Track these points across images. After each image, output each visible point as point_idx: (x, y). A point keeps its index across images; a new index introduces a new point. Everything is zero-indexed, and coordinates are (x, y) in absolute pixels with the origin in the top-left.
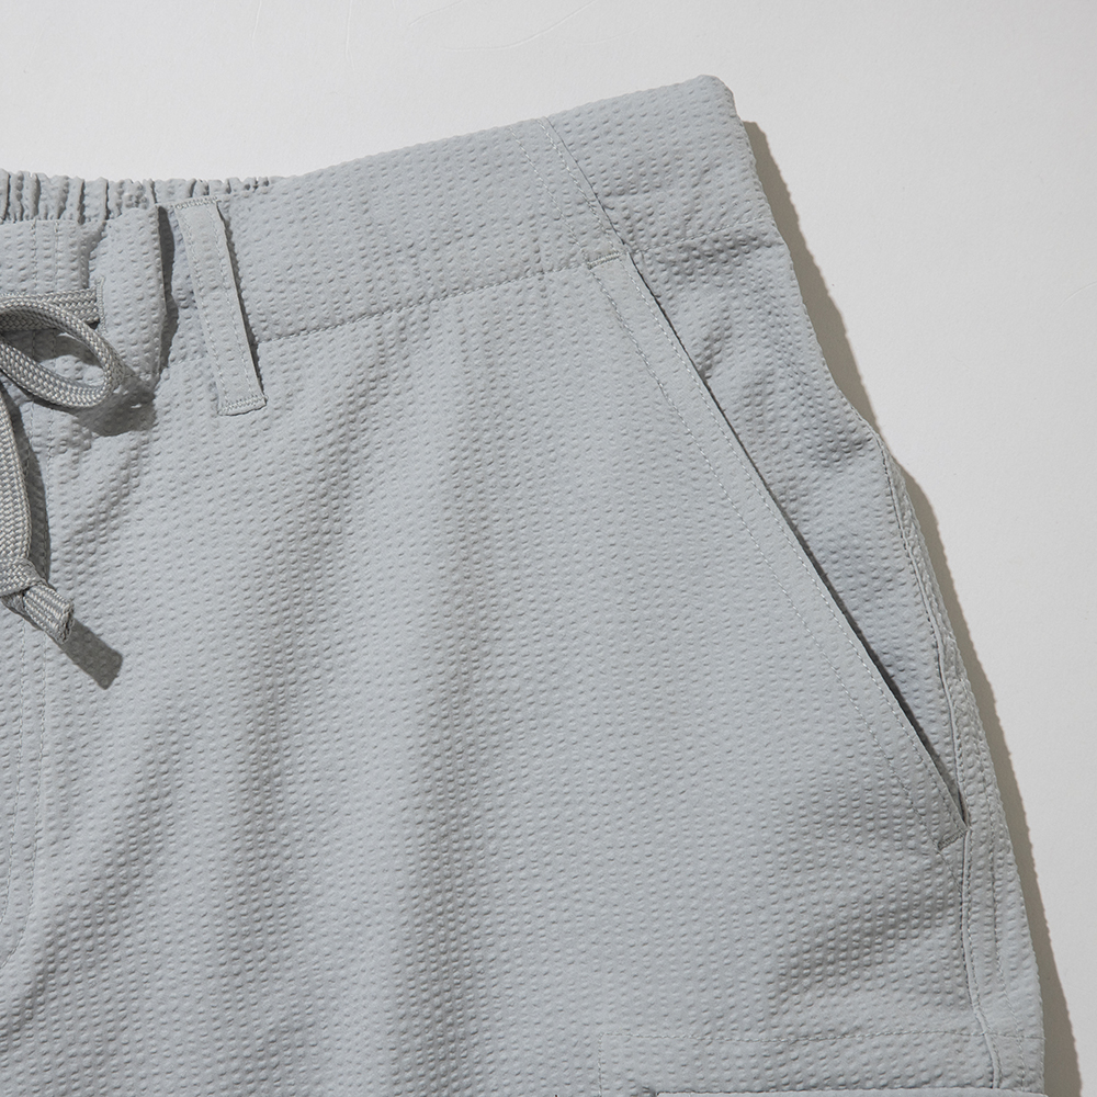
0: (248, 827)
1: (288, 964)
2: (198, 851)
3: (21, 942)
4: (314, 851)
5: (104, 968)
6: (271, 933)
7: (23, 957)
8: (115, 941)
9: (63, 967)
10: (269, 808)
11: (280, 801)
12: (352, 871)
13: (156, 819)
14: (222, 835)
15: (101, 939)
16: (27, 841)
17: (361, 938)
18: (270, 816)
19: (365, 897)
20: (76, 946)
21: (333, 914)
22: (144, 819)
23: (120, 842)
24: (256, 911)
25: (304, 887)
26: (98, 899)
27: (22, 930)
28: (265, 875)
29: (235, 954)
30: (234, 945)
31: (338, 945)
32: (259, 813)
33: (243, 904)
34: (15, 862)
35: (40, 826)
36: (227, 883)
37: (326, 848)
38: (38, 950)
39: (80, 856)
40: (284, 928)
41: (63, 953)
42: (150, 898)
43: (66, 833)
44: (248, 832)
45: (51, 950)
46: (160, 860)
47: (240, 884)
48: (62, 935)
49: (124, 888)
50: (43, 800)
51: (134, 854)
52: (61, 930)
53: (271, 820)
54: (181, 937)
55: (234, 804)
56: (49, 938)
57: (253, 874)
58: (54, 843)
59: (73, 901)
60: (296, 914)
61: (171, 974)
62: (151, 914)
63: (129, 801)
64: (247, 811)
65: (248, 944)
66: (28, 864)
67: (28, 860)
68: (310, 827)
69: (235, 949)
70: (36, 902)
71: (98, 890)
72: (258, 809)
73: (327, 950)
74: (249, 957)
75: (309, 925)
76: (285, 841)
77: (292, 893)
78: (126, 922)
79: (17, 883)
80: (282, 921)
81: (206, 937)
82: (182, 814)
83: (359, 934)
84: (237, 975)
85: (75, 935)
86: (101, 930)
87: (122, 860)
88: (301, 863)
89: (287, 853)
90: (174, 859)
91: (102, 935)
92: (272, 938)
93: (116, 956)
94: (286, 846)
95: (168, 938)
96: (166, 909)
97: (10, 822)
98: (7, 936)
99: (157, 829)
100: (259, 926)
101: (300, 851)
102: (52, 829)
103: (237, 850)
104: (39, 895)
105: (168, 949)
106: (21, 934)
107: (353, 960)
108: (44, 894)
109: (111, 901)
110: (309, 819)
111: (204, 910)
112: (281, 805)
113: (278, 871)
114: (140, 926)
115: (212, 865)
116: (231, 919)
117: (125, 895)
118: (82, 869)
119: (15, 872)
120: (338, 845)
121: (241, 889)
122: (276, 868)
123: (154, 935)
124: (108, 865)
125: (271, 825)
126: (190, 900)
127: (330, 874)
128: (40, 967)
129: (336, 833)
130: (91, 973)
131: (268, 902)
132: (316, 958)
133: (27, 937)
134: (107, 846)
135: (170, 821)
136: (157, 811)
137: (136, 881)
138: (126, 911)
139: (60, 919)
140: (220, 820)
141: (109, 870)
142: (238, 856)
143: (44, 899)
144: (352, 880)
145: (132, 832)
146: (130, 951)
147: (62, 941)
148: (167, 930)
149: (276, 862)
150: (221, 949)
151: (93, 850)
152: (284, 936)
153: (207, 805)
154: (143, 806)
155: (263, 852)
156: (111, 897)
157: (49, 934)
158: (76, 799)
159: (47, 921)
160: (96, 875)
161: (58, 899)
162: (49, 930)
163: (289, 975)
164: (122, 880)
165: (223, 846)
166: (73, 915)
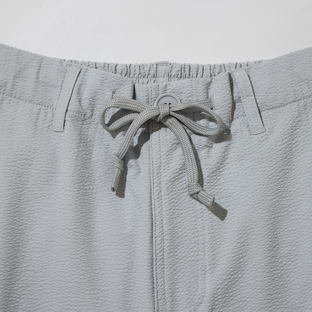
0: (270, 261)
1: (285, 303)
2: (255, 270)
3: (204, 300)
4: (290, 268)
5: (229, 306)
6: (279, 294)
7: (205, 305)
8: (232, 298)
9: (217, 307)
10: (276, 255)
11: (279, 253)
12: (303, 273)
13: (242, 260)
14: (263, 264)
15: (227, 298)
16: (203, 269)
17: (308, 294)
18: (276, 258)
19: (308, 282)
20: (220, 301)
21: (298, 287)
22: (238, 261)
23: (231, 268)
24: (274, 287)
25: (288, 279)
26: (226, 286)
27: (204, 296)
28: (276, 276)
29: (269, 301)
30: (268, 298)
31: (300, 296)
32: (273, 257)
33: (270, 285)
34: (200, 276)
35: (206, 264)
36: (265, 279)
37: (294, 267)
38: (209, 302)
39: (220, 273)
40: (283, 292)
41: (216, 303)
42: (241, 285)
43: (214, 266)
44: (271, 263)
45: (213, 302)
46: (243, 272)
47: (269, 279)
48: (216, 297)
49: (233, 282)
50: (207, 256)
51: (236, 271)
52: (216, 296)
53: (276, 259)
54: (252, 296)
55: (266, 255)
56: (212, 298)
57: (272, 276)
58: (211, 269)
59: (218, 287)
60: (286, 287)
61: (249, 308)
62: (242, 289)
63: (233, 255)
64: (270, 256)
65: (272, 297)
66: (204, 276)
67: (203, 275)
68: (288, 260)
69: (269, 299)
70: (207, 288)
71: (226, 283)
72: (273, 256)
73: (296, 298)
74: (273, 301)
75: (290, 290)
76: (281, 265)
77: (285, 281)
78: (235, 292)
79: (201, 282)
80: (282, 290)
81: (260, 296)
82: (249, 258)
83: (307, 293)
84: (270, 307)
85: (220, 297)
86: (227, 295)
87: (232, 273)
88: (287, 272)
89: (282, 268)
90: (248, 272)
91: (228, 297)
92: (280, 295)
93: (232, 303)
94: (282, 266)
95: (248, 297)
96: (246, 288)
97: (198, 263)
98: (199, 298)
99: (242, 263)
100: (275, 292)
101: (286, 268)
102: (210, 265)
103: (267, 269)
104: (208, 285)
105: (248, 300)
106: (204, 298)
107: (305, 301)
108: (210, 285)
109: (230, 286)
110: (288, 258)
111: (259, 288)
112: (279, 254)
113: (280, 274)
114: (239, 293)
115: (260, 274)
116: (267, 290)
117: (234, 284)
118: (221, 277)
119: (200, 278)
120: (298, 265)
121: (270, 281)
122: (279, 273)
123: (243, 296)
124: (228, 275)
125: (277, 260)
126: (254, 284)
127: (296, 275)
128: (210, 308)
129: (297, 262)
130: (225, 309)
131: (277, 284)
132: (293, 301)
133: (206, 298)
134: (228, 269)
135: (246, 261)
136: (242, 258)
137: (237, 280)
138: (234, 289)
139: (215, 292)
140: (262, 260)
141: (229, 277)
142: (268, 271)
143: (210, 287)
144: (303, 276)
145: (235, 265)
146: (236, 301)
147: (216, 299)
148: (247, 294)
149: (279, 272)
150: (265, 299)
151: (223, 271)
152: (283, 294)
153: (257, 255)
154: (237, 257)
155: (275, 269)
156: (230, 285)
157: (212, 297)
158: (217, 255)
159: (211, 293)
160: (225, 278)
161: (214, 286)
162: (212, 296)
163: (286, 306)
164: (232, 279)
165: (263, 268)
166: (219, 291)
